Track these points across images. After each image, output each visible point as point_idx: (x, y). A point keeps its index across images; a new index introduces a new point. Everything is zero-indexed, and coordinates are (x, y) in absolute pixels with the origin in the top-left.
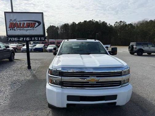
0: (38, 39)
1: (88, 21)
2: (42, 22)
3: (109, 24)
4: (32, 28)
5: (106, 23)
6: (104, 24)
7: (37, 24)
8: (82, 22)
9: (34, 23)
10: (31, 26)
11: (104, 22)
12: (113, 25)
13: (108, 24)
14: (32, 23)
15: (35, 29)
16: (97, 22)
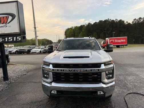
0: (13, 39)
1: (103, 20)
2: (16, 15)
3: (127, 22)
4: (4, 24)
5: (123, 22)
6: (121, 22)
7: (10, 18)
8: (97, 22)
9: (6, 17)
10: (2, 21)
11: (121, 20)
12: (131, 23)
13: (125, 22)
14: (3, 17)
15: (8, 25)
16: (113, 21)
